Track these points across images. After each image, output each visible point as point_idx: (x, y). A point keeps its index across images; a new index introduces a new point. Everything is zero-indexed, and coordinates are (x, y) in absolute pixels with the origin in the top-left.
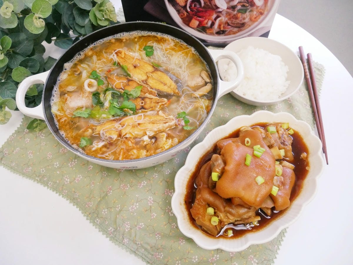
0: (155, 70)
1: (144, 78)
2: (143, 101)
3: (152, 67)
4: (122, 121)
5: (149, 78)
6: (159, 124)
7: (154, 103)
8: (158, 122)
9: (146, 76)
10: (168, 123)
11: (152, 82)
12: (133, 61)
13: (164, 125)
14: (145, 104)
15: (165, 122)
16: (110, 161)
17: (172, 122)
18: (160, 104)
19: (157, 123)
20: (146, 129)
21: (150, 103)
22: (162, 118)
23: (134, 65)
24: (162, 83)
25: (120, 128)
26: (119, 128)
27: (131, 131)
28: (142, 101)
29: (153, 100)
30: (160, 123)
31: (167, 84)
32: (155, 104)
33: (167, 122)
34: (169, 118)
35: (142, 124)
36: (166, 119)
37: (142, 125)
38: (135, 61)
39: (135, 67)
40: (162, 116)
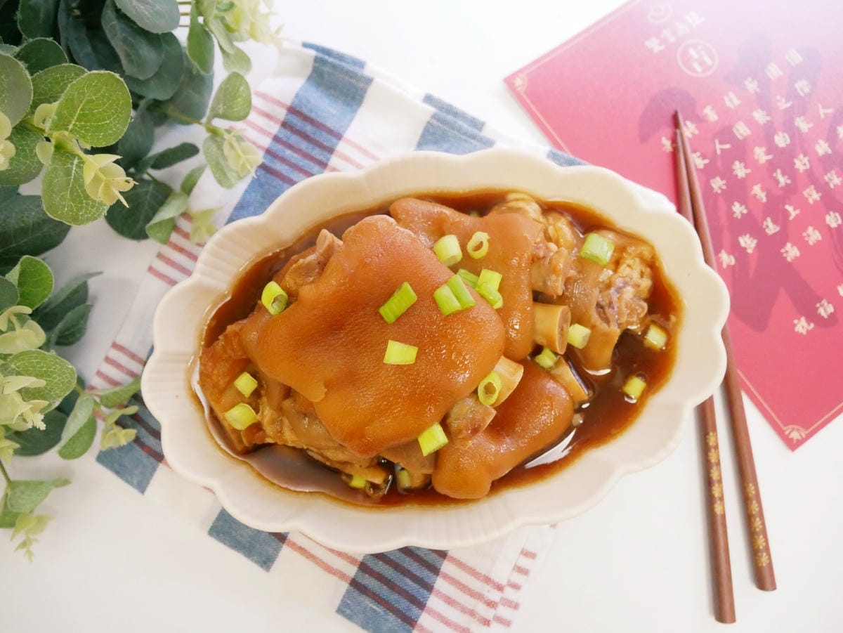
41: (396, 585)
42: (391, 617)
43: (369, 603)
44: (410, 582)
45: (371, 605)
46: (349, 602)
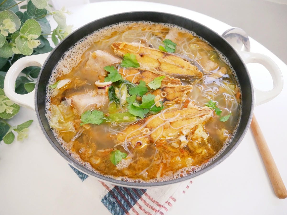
0: (165, 56)
1: (157, 65)
2: (165, 92)
3: (160, 53)
4: (147, 123)
5: (162, 64)
6: (194, 119)
7: (178, 92)
8: (193, 117)
9: (158, 63)
10: (206, 116)
11: (166, 68)
12: (138, 51)
13: (201, 119)
14: (168, 95)
15: (201, 115)
16: (115, 181)
17: (209, 114)
18: (186, 92)
19: (191, 118)
20: (182, 128)
21: (174, 93)
22: (196, 111)
23: (141, 54)
24: (179, 67)
25: (149, 133)
26: (147, 133)
27: (164, 134)
28: (163, 92)
29: (176, 88)
30: (196, 117)
31: (185, 67)
32: (180, 93)
33: (203, 115)
34: (204, 110)
35: (174, 122)
36: (200, 111)
37: (175, 124)
38: (140, 50)
39: (142, 56)
40: (194, 109)
41: (125, 196)
42: (120, 207)
43: (114, 200)
44: (130, 197)
45: (114, 201)
46: (107, 198)
